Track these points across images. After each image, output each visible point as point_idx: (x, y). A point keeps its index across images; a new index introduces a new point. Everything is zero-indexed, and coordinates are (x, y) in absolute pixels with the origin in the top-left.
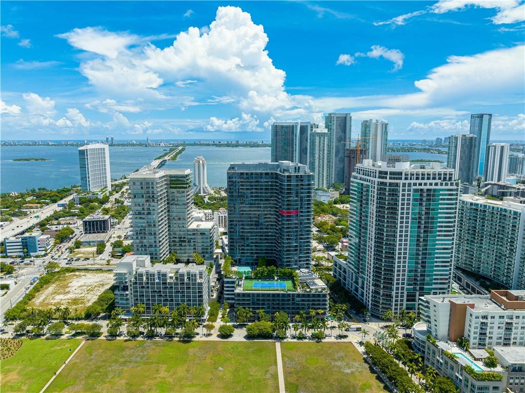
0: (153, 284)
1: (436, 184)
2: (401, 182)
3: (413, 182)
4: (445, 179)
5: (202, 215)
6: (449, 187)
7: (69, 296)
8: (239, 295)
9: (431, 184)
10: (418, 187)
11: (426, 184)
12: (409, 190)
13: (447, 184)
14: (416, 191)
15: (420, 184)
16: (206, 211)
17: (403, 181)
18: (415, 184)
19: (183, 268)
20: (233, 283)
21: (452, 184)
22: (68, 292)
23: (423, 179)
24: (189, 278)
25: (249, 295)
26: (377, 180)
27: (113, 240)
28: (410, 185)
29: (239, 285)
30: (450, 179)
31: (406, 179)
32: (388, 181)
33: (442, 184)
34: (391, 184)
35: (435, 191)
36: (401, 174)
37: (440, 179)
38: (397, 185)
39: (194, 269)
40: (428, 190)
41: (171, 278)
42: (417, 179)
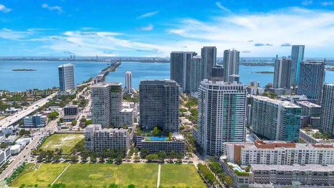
0: (103, 137)
1: (235, 92)
2: (218, 90)
3: (223, 90)
4: (239, 89)
5: (129, 105)
6: (241, 93)
7: (61, 145)
8: (143, 143)
9: (233, 92)
10: (226, 93)
11: (230, 92)
12: (222, 94)
13: (240, 92)
14: (225, 95)
15: (227, 92)
16: (131, 103)
17: (219, 90)
18: (224, 92)
19: (116, 130)
20: (141, 138)
21: (243, 92)
22: (60, 144)
23: (229, 89)
24: (119, 135)
25: (148, 143)
26: (208, 89)
27: (80, 118)
28: (222, 92)
29: (143, 139)
30: (242, 89)
31: (221, 89)
32: (212, 90)
33: (238, 92)
34: (214, 92)
35: (234, 95)
36: (218, 87)
37: (237, 89)
38: (217, 92)
39: (122, 130)
40: (231, 94)
41: (111, 135)
42: (226, 89)
